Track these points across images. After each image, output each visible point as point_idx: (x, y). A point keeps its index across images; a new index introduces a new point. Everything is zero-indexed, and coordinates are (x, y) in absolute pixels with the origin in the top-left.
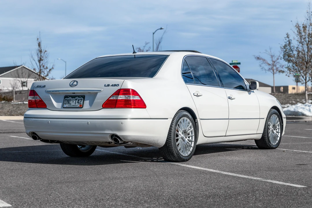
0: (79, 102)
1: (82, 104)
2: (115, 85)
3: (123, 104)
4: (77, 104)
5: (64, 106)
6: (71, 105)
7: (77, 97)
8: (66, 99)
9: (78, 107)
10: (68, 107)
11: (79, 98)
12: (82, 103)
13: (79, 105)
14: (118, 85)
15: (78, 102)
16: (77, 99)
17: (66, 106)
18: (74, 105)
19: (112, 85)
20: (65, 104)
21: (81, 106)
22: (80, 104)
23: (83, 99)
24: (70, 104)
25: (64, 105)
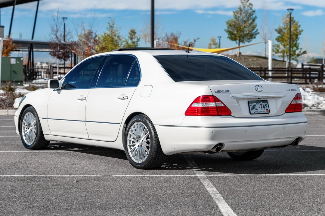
2: (294, 90)
5: (251, 113)
8: (251, 105)
12: (268, 108)
15: (263, 108)
16: (262, 105)
17: (253, 113)
18: (261, 110)
19: (292, 90)
21: (267, 111)
23: (267, 104)
24: (257, 110)
25: (251, 111)
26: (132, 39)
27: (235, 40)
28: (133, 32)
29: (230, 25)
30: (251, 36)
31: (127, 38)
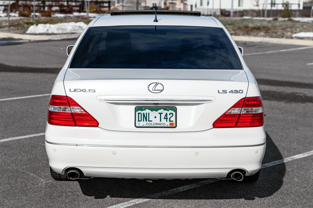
0: (167, 119)
1: (174, 122)
2: (237, 92)
3: (250, 121)
4: (164, 121)
5: (137, 125)
6: (152, 123)
7: (162, 110)
8: (139, 113)
9: (166, 126)
10: (145, 125)
11: (166, 112)
12: (173, 119)
13: (168, 123)
14: (241, 92)
15: (164, 118)
16: (162, 113)
17: (141, 125)
18: (159, 122)
19: (231, 92)
20: (139, 121)
21: (172, 124)
22: (170, 121)
23: (174, 113)
24: (149, 121)
25: (137, 122)
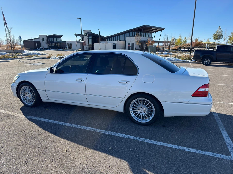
26: (185, 39)
27: (215, 39)
28: (185, 38)
29: (214, 35)
30: (220, 38)
31: (184, 39)
